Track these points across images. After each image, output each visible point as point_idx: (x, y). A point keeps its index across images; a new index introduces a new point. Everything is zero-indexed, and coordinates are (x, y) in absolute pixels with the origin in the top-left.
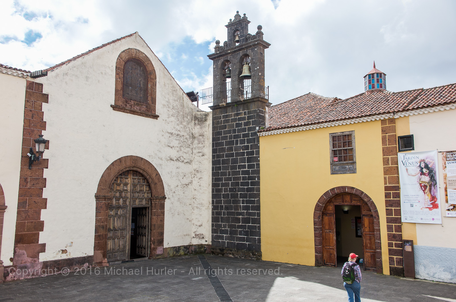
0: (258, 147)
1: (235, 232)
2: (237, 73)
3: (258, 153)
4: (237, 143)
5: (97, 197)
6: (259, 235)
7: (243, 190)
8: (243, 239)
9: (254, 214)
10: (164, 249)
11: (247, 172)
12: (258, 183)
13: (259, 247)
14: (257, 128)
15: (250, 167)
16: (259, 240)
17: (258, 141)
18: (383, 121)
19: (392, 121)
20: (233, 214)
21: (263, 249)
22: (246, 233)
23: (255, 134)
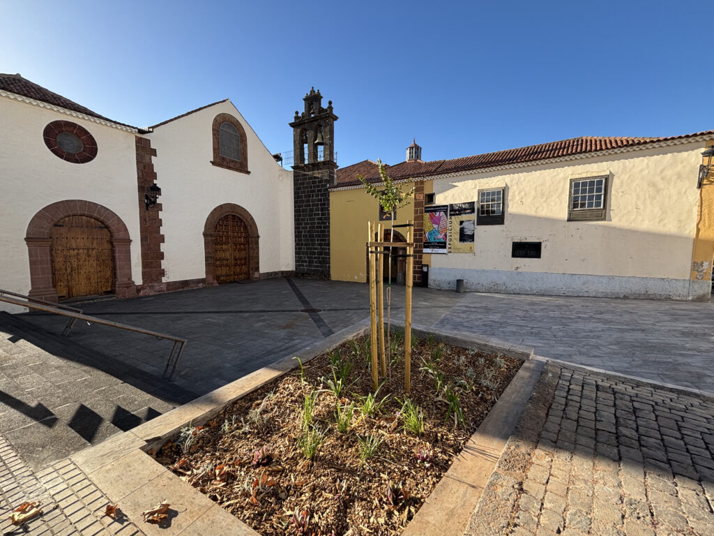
0: (329, 200)
1: (312, 262)
2: (312, 140)
3: (329, 204)
4: (313, 197)
5: (205, 235)
6: (329, 264)
7: (318, 232)
8: (318, 266)
9: (326, 249)
10: (260, 274)
11: (321, 219)
12: (329, 227)
13: (329, 271)
14: (328, 185)
15: (323, 214)
16: (329, 267)
17: (329, 196)
18: (416, 183)
19: (422, 182)
20: (311, 249)
21: (332, 273)
22: (320, 262)
23: (327, 189)
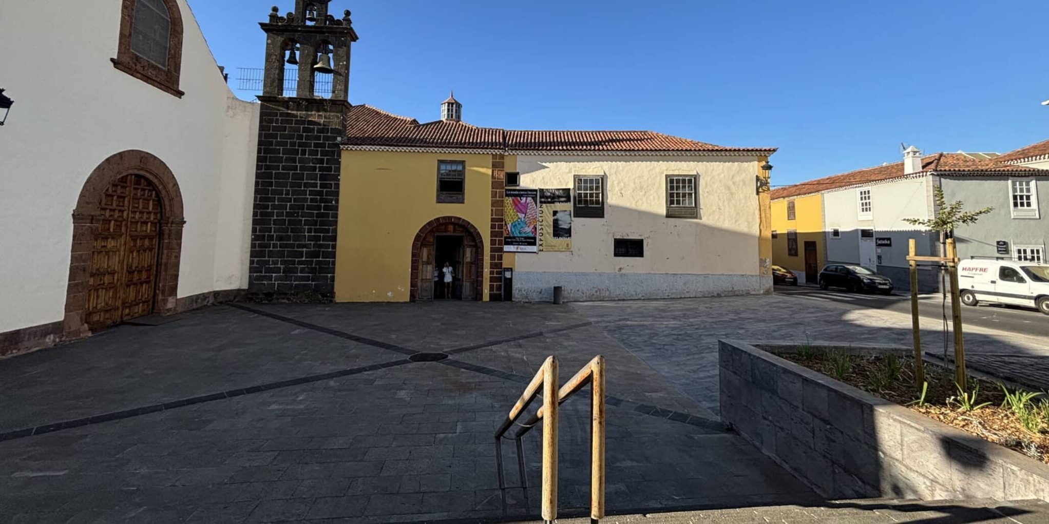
0: (339, 163)
1: (294, 270)
5: (76, 217)
6: (334, 273)
7: (311, 215)
8: (308, 279)
9: (328, 246)
10: (177, 300)
11: (320, 193)
12: (336, 208)
13: (333, 286)
14: (339, 139)
16: (333, 279)
18: (494, 156)
19: (502, 157)
21: (337, 289)
22: (313, 271)
23: (337, 145)
